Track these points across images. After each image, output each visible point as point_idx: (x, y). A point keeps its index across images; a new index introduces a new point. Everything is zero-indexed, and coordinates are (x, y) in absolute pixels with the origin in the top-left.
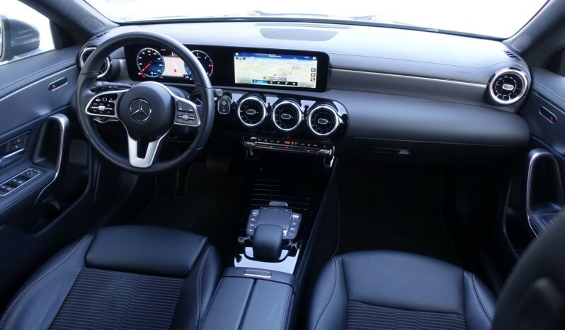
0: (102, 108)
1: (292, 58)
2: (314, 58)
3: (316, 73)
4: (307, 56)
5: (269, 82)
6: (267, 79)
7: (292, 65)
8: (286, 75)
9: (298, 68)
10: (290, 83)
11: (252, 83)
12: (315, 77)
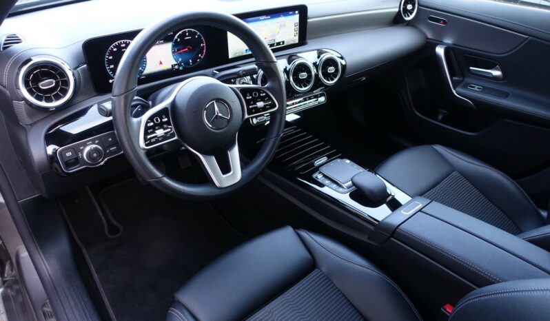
0: (160, 132)
1: (279, 16)
2: (297, 12)
3: (298, 27)
4: (291, 11)
7: (279, 24)
8: (275, 36)
9: (284, 26)
10: (278, 44)
11: (245, 54)
12: (298, 32)
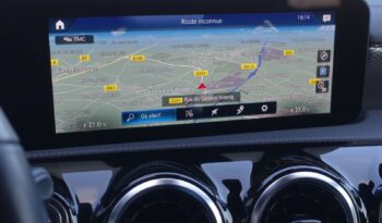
2: (327, 18)
3: (331, 64)
5: (180, 114)
6: (177, 102)
7: (259, 47)
8: (240, 82)
9: (278, 54)
11: (121, 126)
12: (330, 79)
